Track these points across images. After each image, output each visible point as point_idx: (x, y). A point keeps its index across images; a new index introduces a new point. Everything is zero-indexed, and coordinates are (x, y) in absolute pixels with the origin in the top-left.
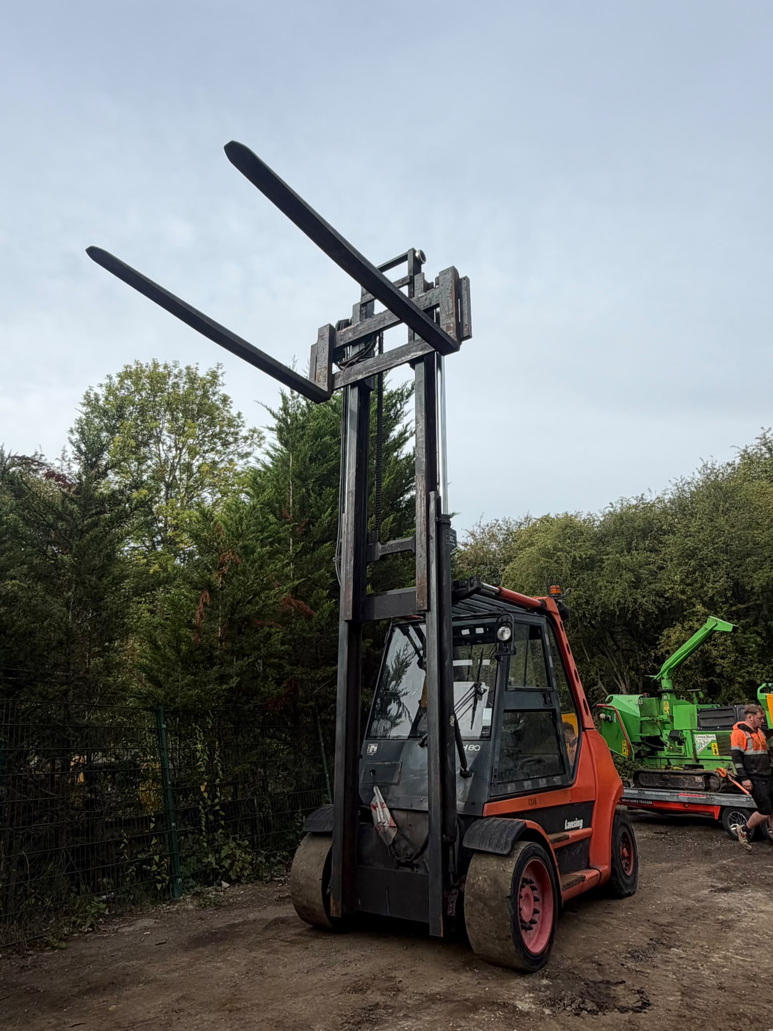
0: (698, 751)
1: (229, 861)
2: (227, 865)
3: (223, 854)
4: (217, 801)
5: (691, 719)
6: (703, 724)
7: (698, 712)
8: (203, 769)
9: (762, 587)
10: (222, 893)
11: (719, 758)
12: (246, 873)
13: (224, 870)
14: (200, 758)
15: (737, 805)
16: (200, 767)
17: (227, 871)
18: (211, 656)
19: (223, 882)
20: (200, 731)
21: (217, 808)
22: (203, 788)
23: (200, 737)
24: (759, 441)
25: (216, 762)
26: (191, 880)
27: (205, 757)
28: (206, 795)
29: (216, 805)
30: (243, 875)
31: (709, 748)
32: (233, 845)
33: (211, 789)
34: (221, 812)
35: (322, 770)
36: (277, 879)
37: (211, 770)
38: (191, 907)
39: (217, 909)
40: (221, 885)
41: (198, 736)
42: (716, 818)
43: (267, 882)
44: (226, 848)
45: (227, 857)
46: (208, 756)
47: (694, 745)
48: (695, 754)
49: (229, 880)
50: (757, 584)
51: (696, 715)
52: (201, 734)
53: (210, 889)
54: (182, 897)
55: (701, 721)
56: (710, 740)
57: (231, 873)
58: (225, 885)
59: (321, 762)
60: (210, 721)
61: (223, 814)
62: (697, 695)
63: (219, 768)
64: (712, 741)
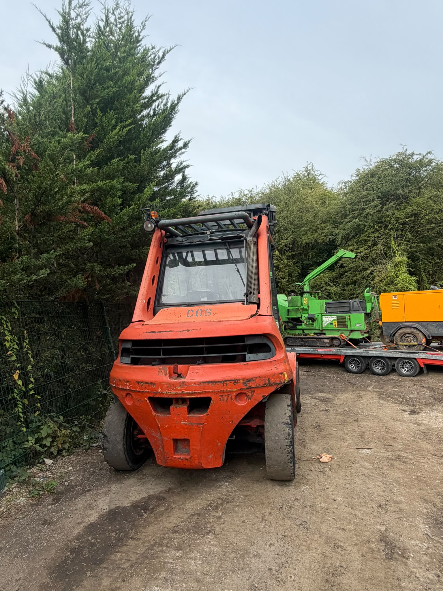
0: (324, 326)
1: (50, 440)
2: (48, 444)
3: (43, 433)
4: (31, 386)
5: (321, 308)
6: (328, 310)
7: (326, 304)
8: (14, 358)
9: (306, 243)
10: (49, 473)
11: (337, 329)
12: (67, 446)
13: (46, 449)
14: (9, 347)
15: (357, 355)
16: (10, 356)
17: (49, 448)
18: (10, 248)
19: (46, 460)
20: (6, 321)
21: (32, 392)
22: (16, 377)
23: (7, 326)
24: (304, 169)
25: (25, 350)
26: (14, 468)
27: (16, 346)
28: (20, 382)
29: (31, 390)
30: (64, 449)
31: (331, 324)
32: (52, 424)
33: (24, 376)
34: (36, 396)
35: (110, 348)
36: (94, 445)
37: (22, 358)
38: (22, 500)
39: (57, 500)
40: (43, 463)
41: (5, 326)
42: (341, 361)
43: (87, 450)
44: (45, 427)
45: (48, 436)
46: (17, 344)
47: (322, 322)
48: (322, 328)
49: (50, 455)
50: (304, 242)
51: (324, 305)
52: (9, 324)
53: (35, 469)
54: (6, 488)
55: (327, 309)
56: (332, 319)
57: (52, 450)
58: (49, 462)
59: (109, 342)
60: (16, 312)
61: (39, 397)
62: (318, 295)
63: (30, 356)
64: (334, 320)
